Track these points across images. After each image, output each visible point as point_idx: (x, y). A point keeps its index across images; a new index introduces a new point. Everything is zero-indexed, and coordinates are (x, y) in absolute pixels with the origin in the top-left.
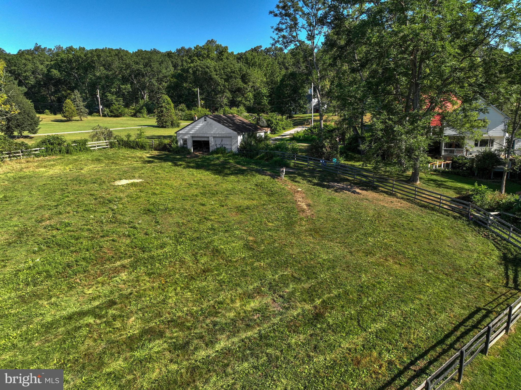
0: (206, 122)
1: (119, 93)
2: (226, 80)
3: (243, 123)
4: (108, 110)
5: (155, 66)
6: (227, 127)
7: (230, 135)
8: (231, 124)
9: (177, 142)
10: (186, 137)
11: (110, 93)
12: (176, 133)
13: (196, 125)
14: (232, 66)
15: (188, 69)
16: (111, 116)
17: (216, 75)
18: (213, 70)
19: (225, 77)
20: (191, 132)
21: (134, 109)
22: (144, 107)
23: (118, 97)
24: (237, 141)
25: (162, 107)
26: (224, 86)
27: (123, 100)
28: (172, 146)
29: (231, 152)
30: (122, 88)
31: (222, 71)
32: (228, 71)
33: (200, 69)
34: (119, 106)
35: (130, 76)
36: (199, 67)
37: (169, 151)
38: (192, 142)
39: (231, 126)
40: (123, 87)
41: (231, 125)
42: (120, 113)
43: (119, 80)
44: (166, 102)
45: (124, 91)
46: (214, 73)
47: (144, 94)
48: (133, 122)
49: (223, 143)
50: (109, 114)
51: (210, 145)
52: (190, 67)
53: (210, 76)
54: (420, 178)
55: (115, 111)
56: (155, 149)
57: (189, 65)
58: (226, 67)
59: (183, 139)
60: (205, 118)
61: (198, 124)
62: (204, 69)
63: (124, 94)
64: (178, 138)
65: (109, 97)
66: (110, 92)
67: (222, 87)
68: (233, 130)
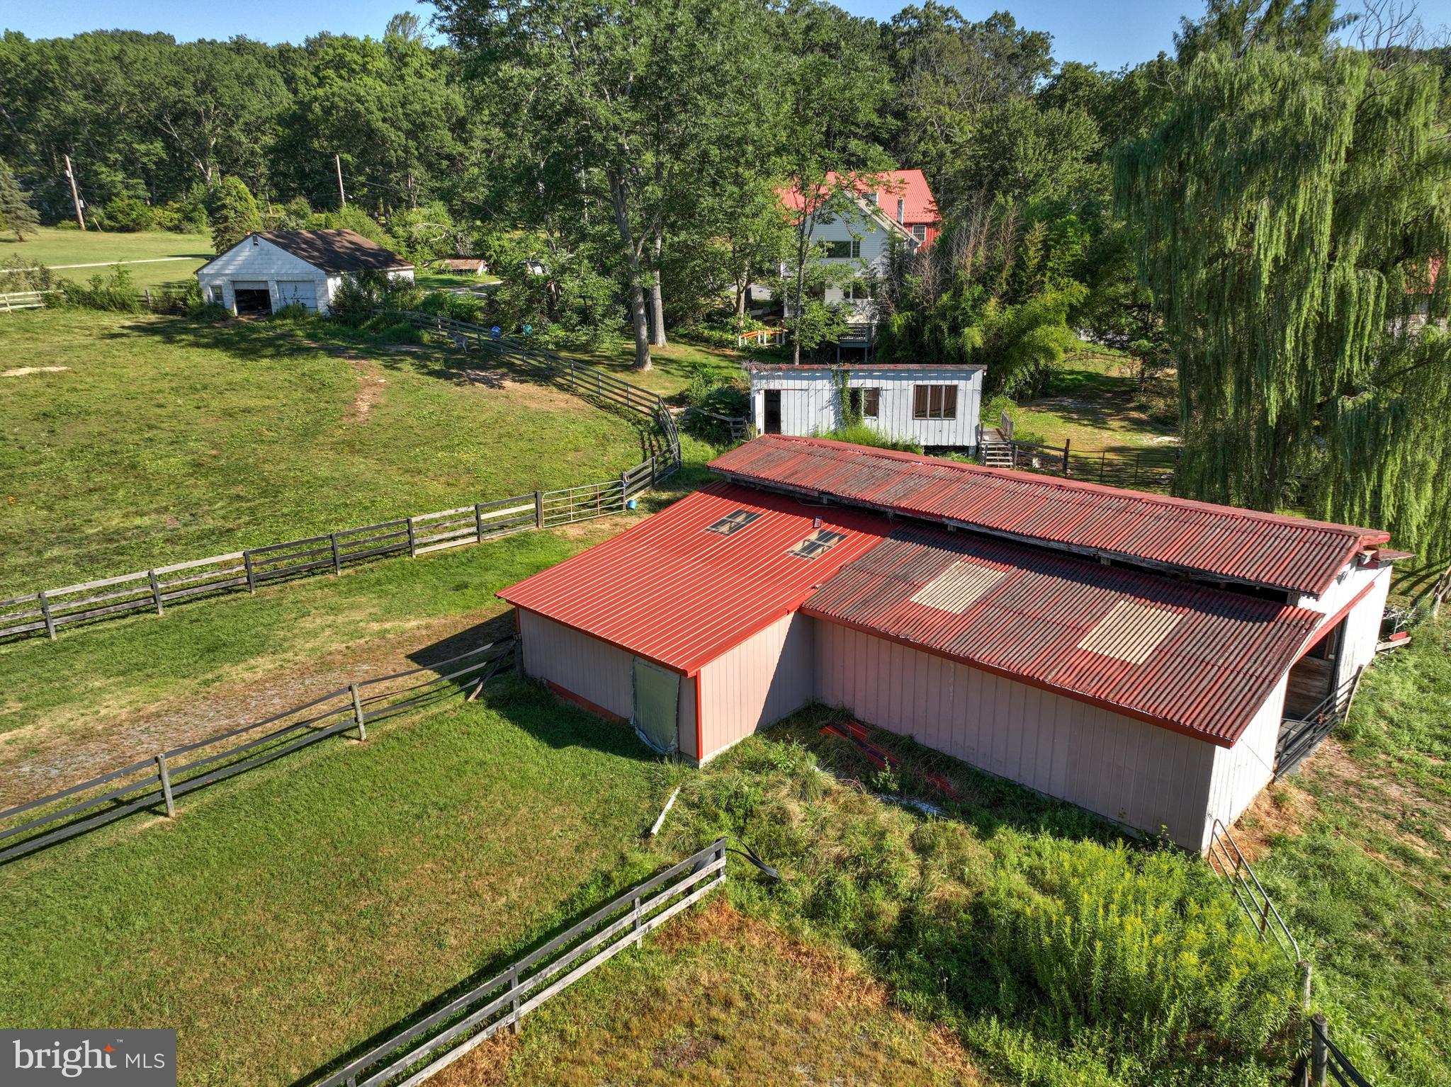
0: (257, 248)
1: (129, 163)
2: (410, 134)
3: (359, 248)
4: (101, 211)
5: (229, 91)
6: (303, 258)
7: (311, 278)
8: (318, 250)
9: (199, 294)
10: (218, 282)
11: (107, 166)
12: (196, 272)
13: (237, 255)
14: (427, 96)
15: (311, 102)
16: (111, 229)
17: (384, 120)
18: (374, 108)
19: (406, 125)
20: (227, 272)
21: (178, 210)
22: (201, 206)
23: (132, 175)
24: (327, 291)
25: (224, 206)
26: (406, 151)
27: (147, 184)
28: (190, 302)
29: (317, 315)
30: (139, 151)
31: (400, 111)
32: (415, 112)
33: (342, 104)
34: (131, 202)
35: (159, 117)
36: (336, 99)
37: (184, 314)
38: (232, 293)
39: (313, 257)
40: (142, 147)
41: (316, 254)
42: (134, 220)
43: (128, 129)
44: (234, 193)
45: (145, 160)
46: (379, 115)
47: (206, 167)
48: (163, 246)
49: (299, 294)
50: (107, 222)
51: (272, 300)
52: (316, 99)
53: (368, 122)
54: (652, 359)
55: (120, 216)
56: (155, 311)
57: (313, 93)
58: (411, 98)
59: (213, 288)
60: (255, 239)
61: (241, 251)
62: (352, 103)
63: (145, 169)
64: (201, 284)
65: (103, 176)
66: (105, 160)
67: (400, 152)
68: (315, 264)
